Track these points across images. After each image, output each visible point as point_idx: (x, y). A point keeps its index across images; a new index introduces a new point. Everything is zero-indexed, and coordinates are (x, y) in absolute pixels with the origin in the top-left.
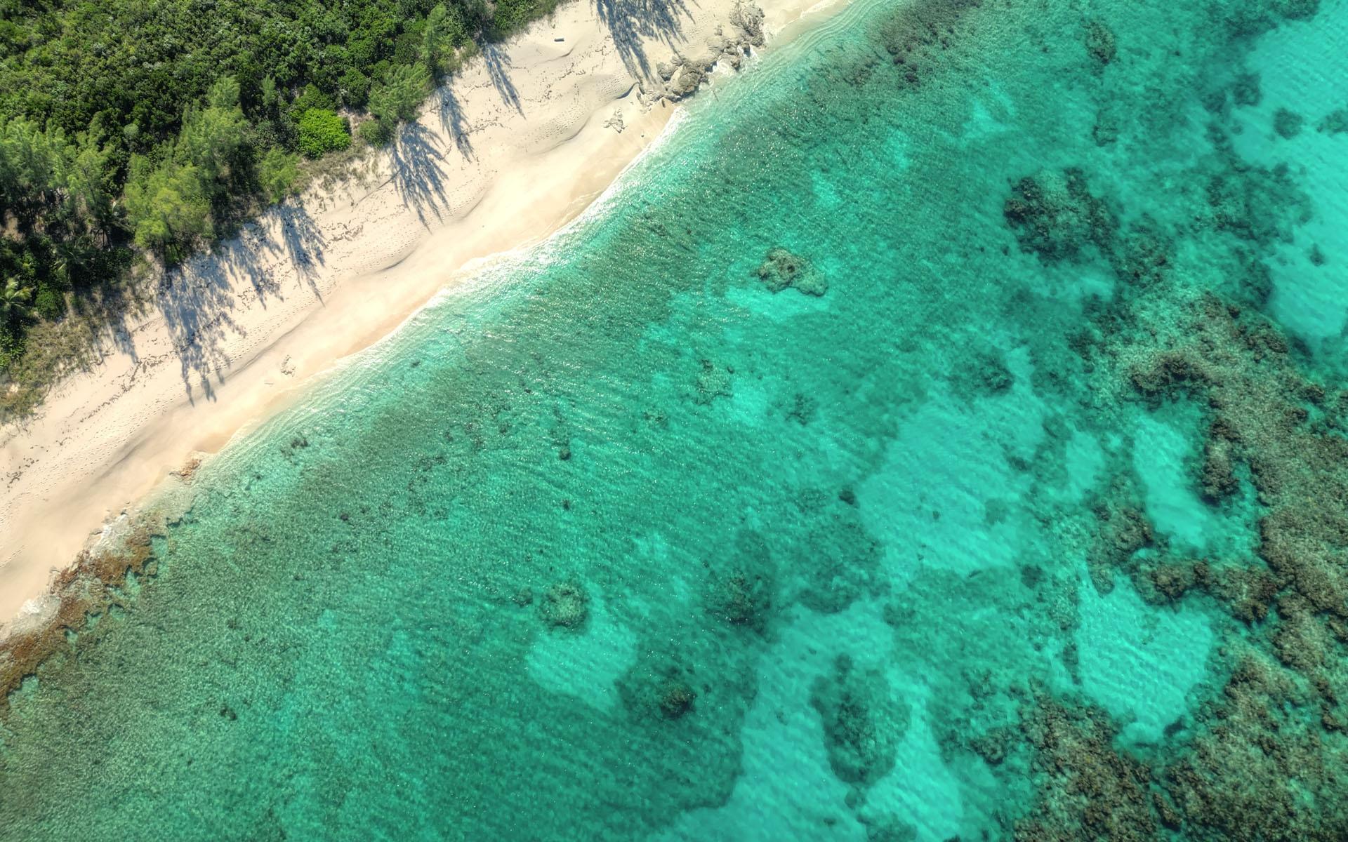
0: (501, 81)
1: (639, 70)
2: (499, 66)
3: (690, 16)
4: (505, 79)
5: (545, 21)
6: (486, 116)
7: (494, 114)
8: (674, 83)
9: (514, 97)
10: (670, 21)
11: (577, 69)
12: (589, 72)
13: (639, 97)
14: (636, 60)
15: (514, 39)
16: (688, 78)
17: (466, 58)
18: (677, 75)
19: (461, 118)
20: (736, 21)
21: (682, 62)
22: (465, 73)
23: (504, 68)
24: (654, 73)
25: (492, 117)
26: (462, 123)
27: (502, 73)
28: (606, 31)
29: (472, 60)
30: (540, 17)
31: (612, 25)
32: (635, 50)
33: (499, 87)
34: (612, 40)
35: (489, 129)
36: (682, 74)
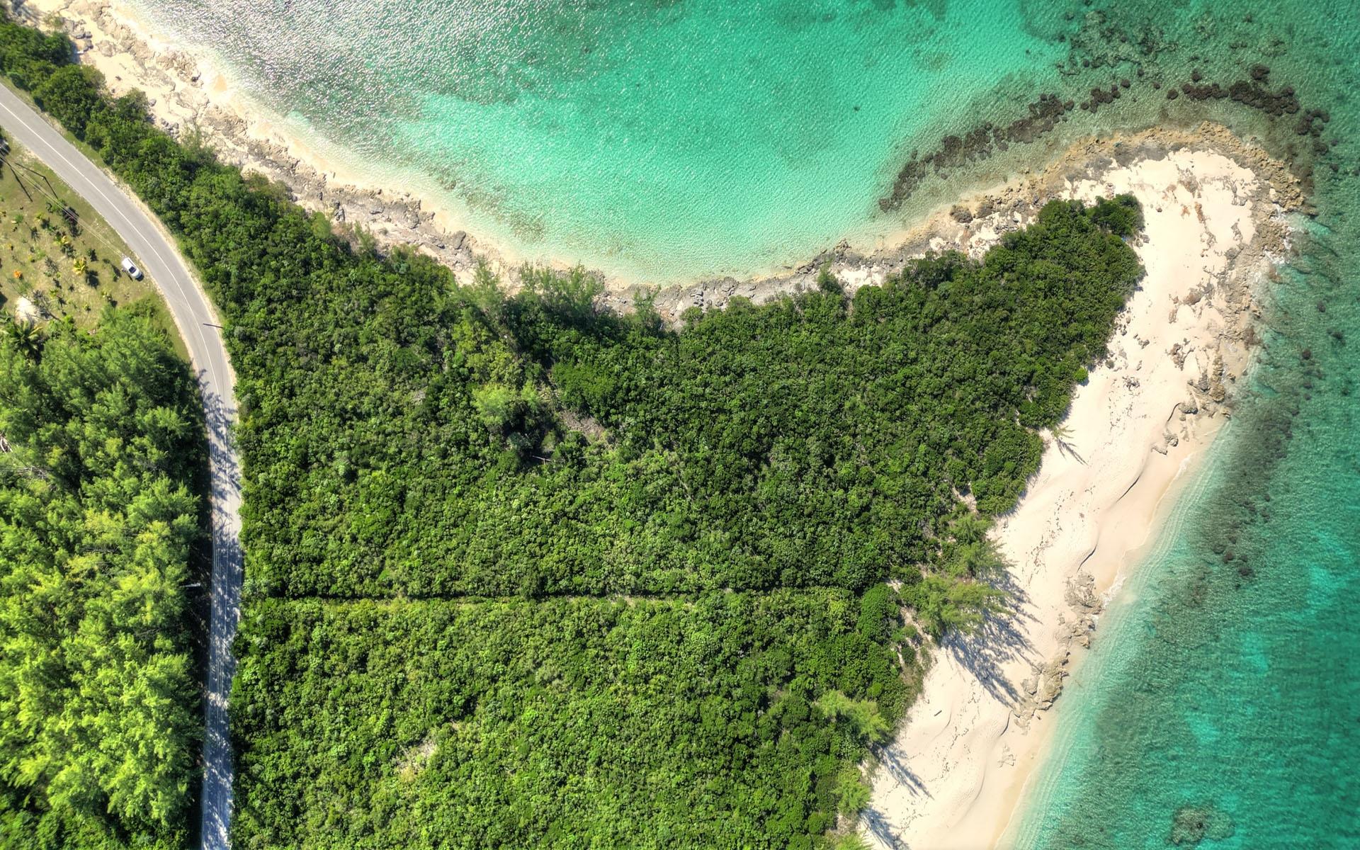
0: (904, 775)
1: (1009, 699)
2: (898, 764)
3: (1035, 620)
4: (908, 774)
5: (920, 701)
6: (906, 814)
7: (911, 808)
8: (1043, 693)
9: (920, 785)
10: (1018, 636)
11: (961, 731)
12: (971, 727)
13: (1017, 723)
14: (1002, 691)
15: (902, 733)
16: (1052, 682)
17: (871, 772)
18: (1041, 685)
19: (888, 825)
20: (1073, 601)
21: (1040, 670)
22: (876, 787)
23: (902, 762)
24: (1021, 693)
25: (911, 812)
26: (891, 830)
27: (902, 769)
28: (969, 676)
29: (877, 772)
30: (915, 699)
31: (972, 668)
32: (998, 681)
33: (904, 782)
34: (978, 683)
35: (913, 824)
36: (1046, 682)
